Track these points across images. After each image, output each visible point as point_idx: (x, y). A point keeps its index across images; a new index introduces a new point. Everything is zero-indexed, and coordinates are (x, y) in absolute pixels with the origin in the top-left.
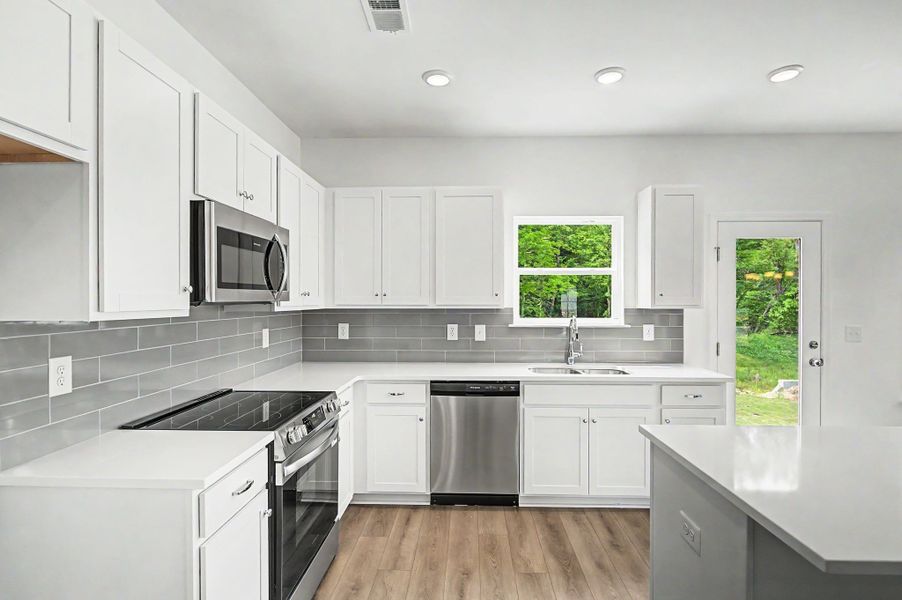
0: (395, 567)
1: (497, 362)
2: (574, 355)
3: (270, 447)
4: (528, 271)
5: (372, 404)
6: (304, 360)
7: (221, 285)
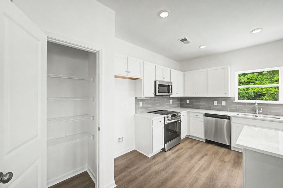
0: (191, 148)
1: (229, 111)
2: (258, 112)
3: (164, 117)
4: (240, 87)
5: (191, 117)
6: (180, 107)
7: (159, 93)
